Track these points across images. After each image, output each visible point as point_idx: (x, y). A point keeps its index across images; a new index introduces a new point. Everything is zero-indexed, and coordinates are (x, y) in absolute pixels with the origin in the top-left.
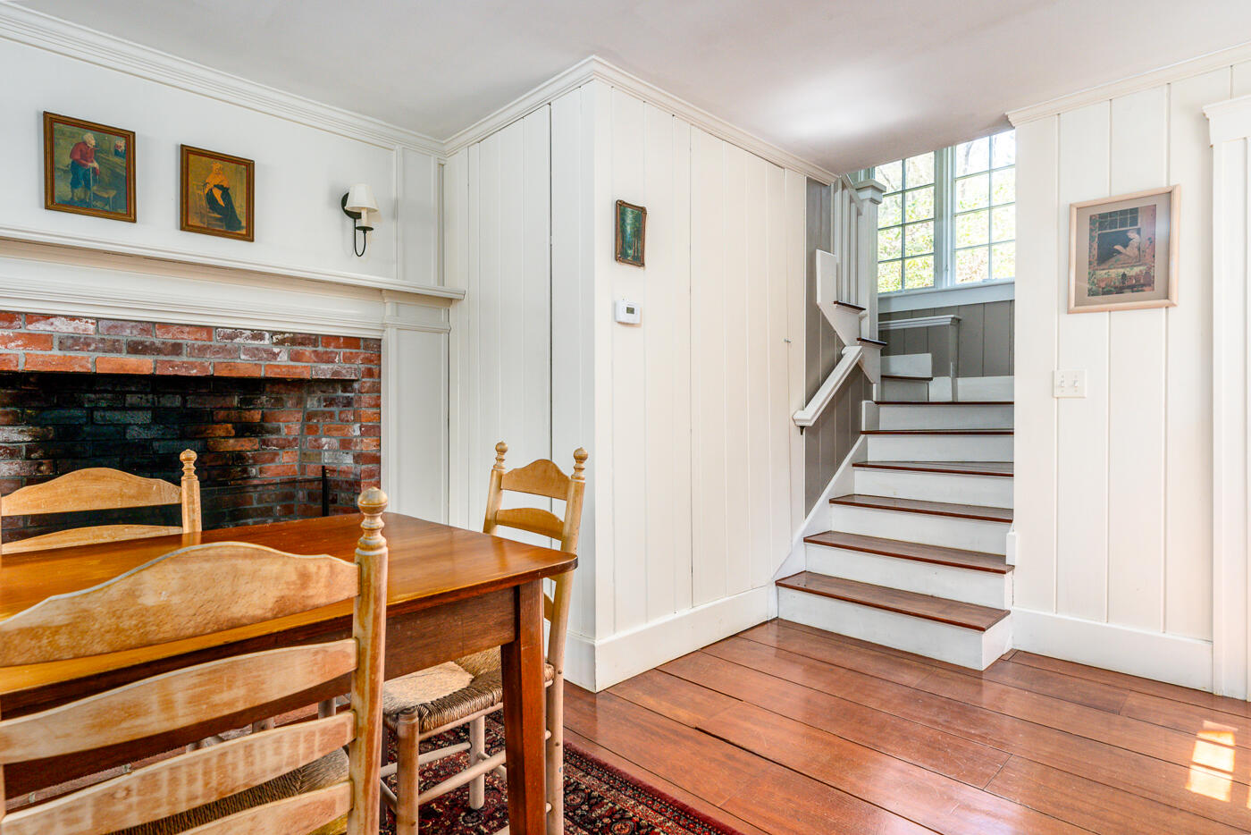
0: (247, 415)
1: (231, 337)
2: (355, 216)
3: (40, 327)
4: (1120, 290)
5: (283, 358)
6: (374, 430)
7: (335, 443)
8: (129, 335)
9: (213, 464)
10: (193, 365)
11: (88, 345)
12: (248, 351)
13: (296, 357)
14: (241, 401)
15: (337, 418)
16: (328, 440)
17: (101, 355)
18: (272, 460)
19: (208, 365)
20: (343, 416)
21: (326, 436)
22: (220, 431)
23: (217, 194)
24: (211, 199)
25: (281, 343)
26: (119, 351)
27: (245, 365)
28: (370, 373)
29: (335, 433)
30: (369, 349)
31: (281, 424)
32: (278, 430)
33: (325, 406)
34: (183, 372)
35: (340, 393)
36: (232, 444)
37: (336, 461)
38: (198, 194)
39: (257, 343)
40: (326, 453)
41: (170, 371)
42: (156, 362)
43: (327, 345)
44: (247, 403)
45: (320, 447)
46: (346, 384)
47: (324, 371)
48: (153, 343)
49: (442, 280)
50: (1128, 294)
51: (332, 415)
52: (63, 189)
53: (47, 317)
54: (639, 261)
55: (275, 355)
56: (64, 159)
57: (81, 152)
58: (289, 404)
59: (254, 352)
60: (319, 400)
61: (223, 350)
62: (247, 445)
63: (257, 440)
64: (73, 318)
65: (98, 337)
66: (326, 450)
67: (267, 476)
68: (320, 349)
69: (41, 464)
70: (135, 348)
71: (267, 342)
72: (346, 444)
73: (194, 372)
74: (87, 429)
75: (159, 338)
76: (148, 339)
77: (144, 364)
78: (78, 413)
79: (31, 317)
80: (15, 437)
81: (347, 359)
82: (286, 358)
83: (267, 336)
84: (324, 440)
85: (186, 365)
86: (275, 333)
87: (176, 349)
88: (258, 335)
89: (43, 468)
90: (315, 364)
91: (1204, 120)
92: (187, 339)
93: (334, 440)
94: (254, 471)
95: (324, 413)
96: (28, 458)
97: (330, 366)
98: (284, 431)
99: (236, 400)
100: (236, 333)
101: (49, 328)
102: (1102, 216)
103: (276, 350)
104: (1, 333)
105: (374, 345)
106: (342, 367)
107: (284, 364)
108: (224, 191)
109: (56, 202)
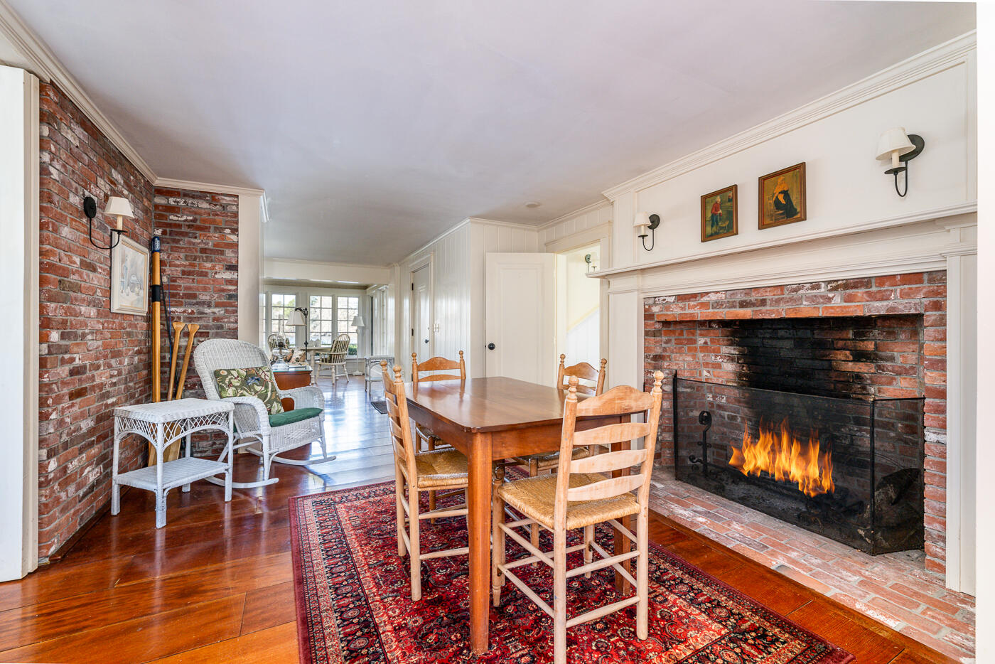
0: (862, 345)
1: (796, 291)
3: (705, 299)
5: (837, 301)
6: (941, 364)
8: (740, 297)
9: (837, 379)
10: (772, 312)
11: (722, 305)
12: (808, 298)
13: (849, 299)
14: (855, 334)
17: (728, 310)
18: (890, 383)
19: (783, 311)
22: (841, 355)
23: (781, 198)
24: (777, 203)
25: (835, 289)
26: (735, 307)
28: (936, 306)
30: (936, 282)
31: (895, 354)
32: (892, 359)
34: (767, 317)
36: (851, 367)
38: (770, 202)
39: (815, 292)
41: (760, 317)
42: (753, 311)
43: (881, 284)
44: (860, 335)
47: (878, 308)
48: (751, 300)
52: (709, 230)
53: (707, 293)
55: (830, 299)
56: (709, 215)
57: (716, 207)
59: (813, 299)
61: (791, 299)
62: (863, 368)
63: (873, 365)
64: (716, 292)
65: (726, 301)
67: (886, 396)
68: (874, 289)
69: (743, 366)
70: (743, 304)
71: (823, 290)
73: (773, 316)
75: (754, 297)
76: (748, 298)
77: (747, 313)
78: (756, 340)
79: (703, 294)
80: (733, 352)
81: (904, 295)
82: (839, 301)
83: (823, 285)
85: (770, 312)
86: (830, 282)
87: (763, 302)
88: (816, 286)
89: (744, 368)
90: (868, 303)
92: (769, 296)
94: (872, 390)
96: (738, 363)
97: (885, 303)
98: (899, 360)
99: (851, 335)
100: (800, 287)
101: (708, 299)
103: (831, 295)
104: (692, 303)
105: (938, 277)
106: (899, 303)
107: (838, 305)
108: (785, 193)
109: (706, 238)
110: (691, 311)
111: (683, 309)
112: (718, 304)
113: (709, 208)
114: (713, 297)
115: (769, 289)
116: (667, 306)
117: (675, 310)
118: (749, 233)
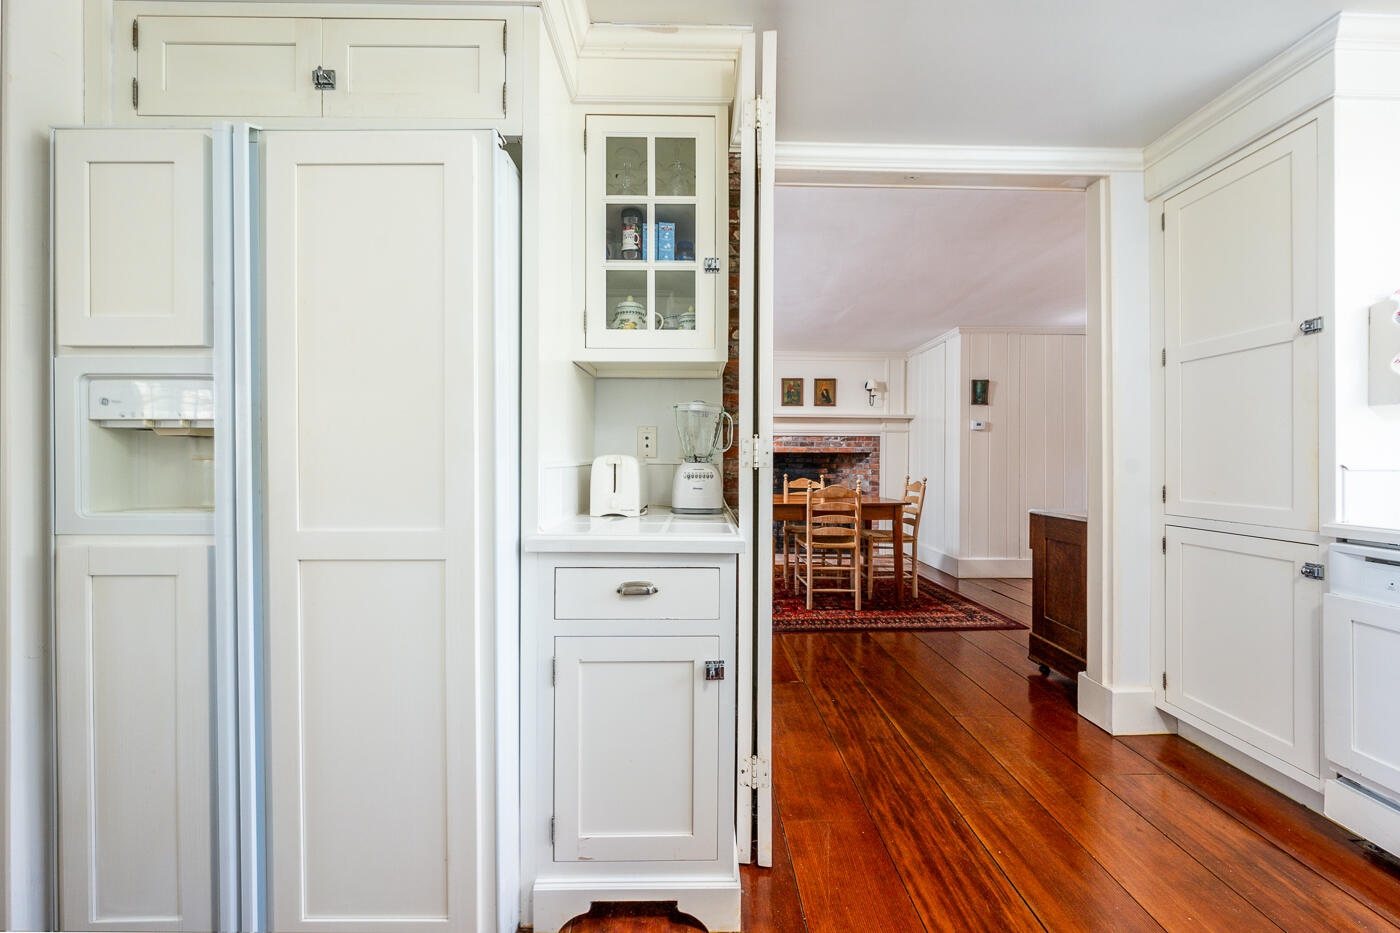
0: (831, 466)
1: (827, 439)
2: (870, 390)
3: (780, 440)
5: (844, 446)
6: (876, 472)
7: (862, 477)
8: (800, 440)
10: (817, 449)
11: (790, 444)
13: (848, 445)
14: (830, 461)
15: (863, 467)
16: (860, 476)
19: (821, 449)
20: (866, 466)
21: (859, 474)
23: (825, 392)
24: (823, 394)
25: (844, 440)
27: (832, 449)
28: (875, 450)
29: (862, 473)
30: (875, 440)
33: (859, 463)
34: (813, 452)
35: (864, 458)
39: (836, 441)
42: (807, 448)
43: (859, 440)
44: (832, 462)
46: (867, 455)
47: (858, 450)
49: (905, 412)
51: (861, 466)
52: (786, 400)
53: (781, 437)
54: (985, 402)
55: (841, 445)
56: (786, 391)
57: (790, 387)
58: (846, 461)
59: (834, 444)
60: (856, 460)
64: (787, 437)
65: (793, 442)
68: (857, 441)
70: (802, 444)
71: (839, 440)
72: (866, 477)
73: (817, 451)
75: (807, 441)
76: (805, 441)
77: (804, 449)
79: (778, 437)
81: (867, 445)
83: (839, 438)
84: (858, 476)
85: (815, 449)
86: (841, 437)
87: (812, 444)
88: (836, 438)
90: (855, 447)
92: (815, 441)
95: (858, 465)
97: (861, 447)
100: (829, 438)
101: (782, 440)
103: (842, 443)
105: (877, 439)
106: (863, 448)
107: (844, 447)
108: (826, 390)
109: (784, 404)
112: (787, 443)
113: (786, 387)
114: (784, 439)
115: (816, 437)
118: (809, 408)
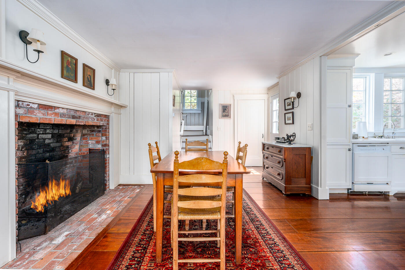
0: (71, 135)
2: (108, 85)
3: (57, 111)
4: (225, 116)
6: (108, 138)
8: (72, 113)
9: (62, 149)
10: (82, 122)
11: (65, 116)
13: (98, 120)
15: (95, 135)
16: (91, 141)
17: (67, 119)
18: (74, 148)
19: (85, 122)
20: (97, 135)
21: (90, 140)
22: (65, 140)
23: (89, 77)
24: (87, 78)
25: (95, 116)
26: (70, 118)
27: (90, 122)
28: (108, 124)
29: (94, 139)
30: (107, 118)
31: (77, 137)
32: (76, 139)
33: (90, 132)
35: (96, 129)
36: (67, 144)
37: (94, 147)
40: (90, 145)
41: (79, 124)
42: (76, 121)
44: (71, 131)
45: (88, 143)
46: (99, 127)
48: (76, 116)
50: (226, 117)
51: (93, 135)
53: (59, 108)
57: (68, 63)
58: (79, 132)
59: (91, 118)
60: (88, 131)
61: (87, 118)
62: (70, 144)
63: (72, 142)
64: (63, 108)
65: (67, 114)
66: (90, 144)
67: (73, 152)
68: (101, 118)
72: (98, 142)
74: (37, 140)
79: (56, 108)
81: (105, 120)
82: (96, 120)
84: (90, 141)
87: (80, 117)
88: (92, 114)
89: (25, 153)
90: (100, 122)
91: (234, 96)
93: (93, 141)
94: (70, 151)
95: (89, 134)
96: (21, 150)
97: (102, 122)
99: (69, 131)
101: (59, 111)
102: (224, 106)
103: (95, 118)
104: (50, 112)
109: (63, 77)
110: (49, 117)
111: (43, 114)
112: (63, 115)
115: (81, 112)
116: (30, 110)
117: (38, 115)
